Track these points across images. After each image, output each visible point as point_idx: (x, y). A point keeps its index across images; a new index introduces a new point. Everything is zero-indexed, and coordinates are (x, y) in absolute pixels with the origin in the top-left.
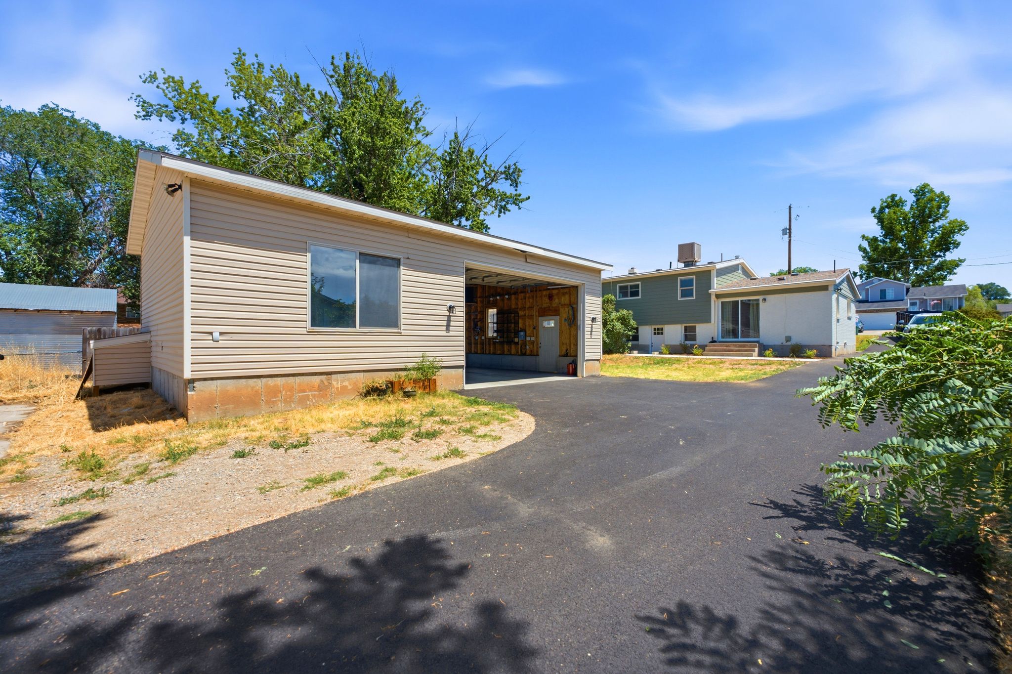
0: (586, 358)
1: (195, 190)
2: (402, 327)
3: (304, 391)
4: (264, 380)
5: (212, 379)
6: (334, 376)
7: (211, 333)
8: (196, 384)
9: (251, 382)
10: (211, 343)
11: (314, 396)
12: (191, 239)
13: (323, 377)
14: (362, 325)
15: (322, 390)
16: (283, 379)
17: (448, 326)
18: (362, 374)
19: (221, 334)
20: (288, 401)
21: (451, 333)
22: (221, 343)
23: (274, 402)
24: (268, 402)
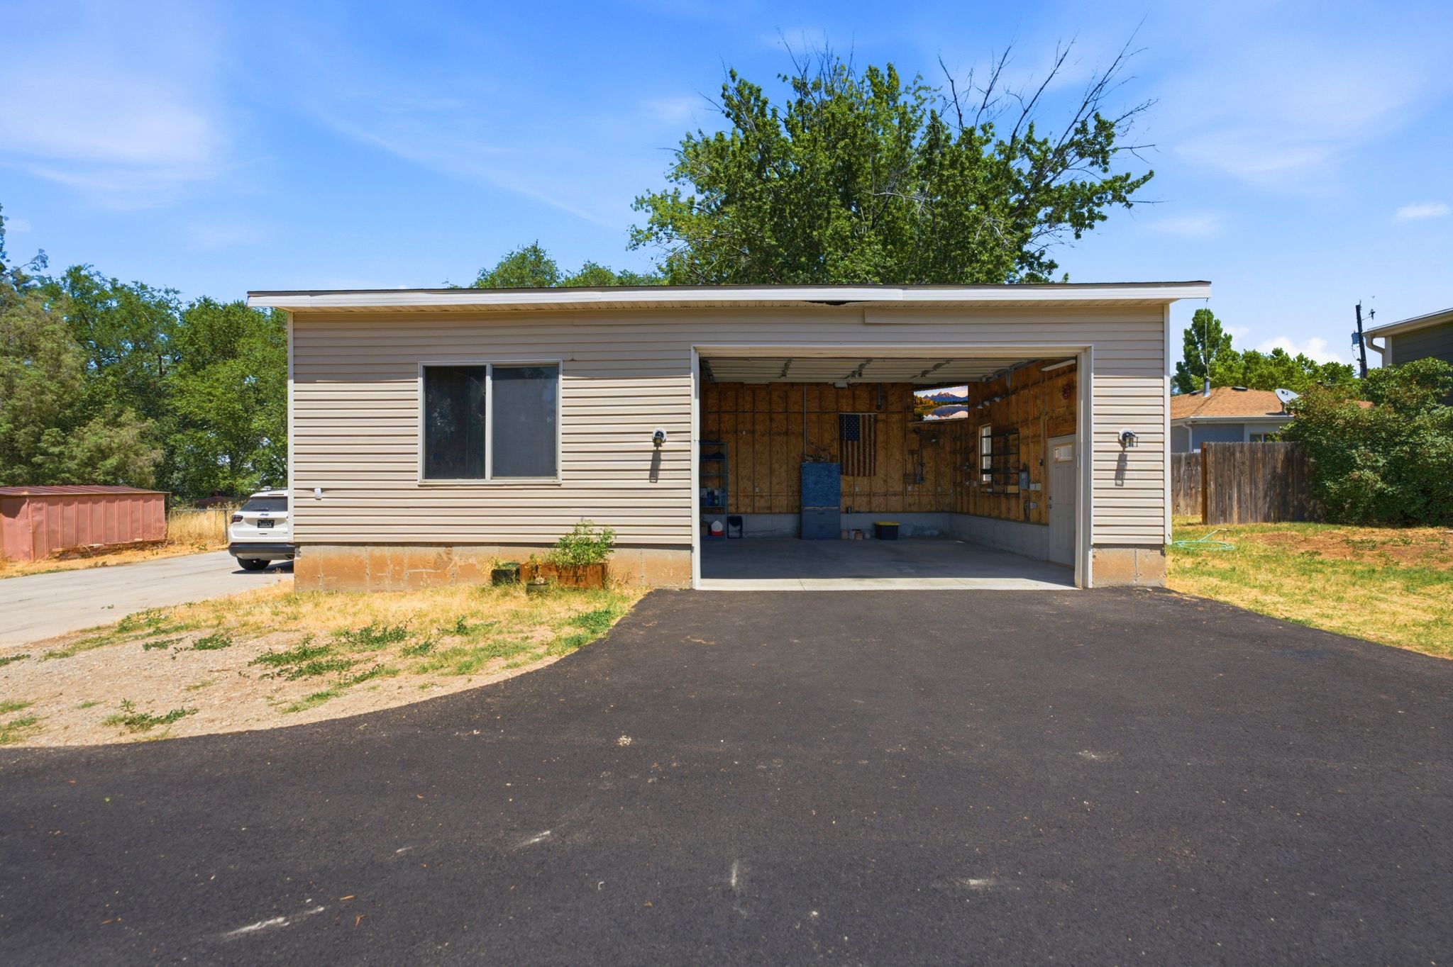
0: (1094, 540)
1: (299, 325)
2: (561, 474)
3: (416, 567)
4: (369, 548)
5: (316, 544)
6: (454, 549)
7: (313, 490)
8: (302, 549)
9: (355, 549)
10: (313, 502)
11: (429, 575)
12: (295, 382)
13: (442, 550)
14: (497, 472)
15: (439, 566)
16: (391, 548)
17: (654, 472)
18: (497, 548)
19: (323, 490)
20: (396, 577)
21: (660, 484)
22: (323, 502)
23: (380, 578)
24: (373, 577)
